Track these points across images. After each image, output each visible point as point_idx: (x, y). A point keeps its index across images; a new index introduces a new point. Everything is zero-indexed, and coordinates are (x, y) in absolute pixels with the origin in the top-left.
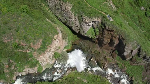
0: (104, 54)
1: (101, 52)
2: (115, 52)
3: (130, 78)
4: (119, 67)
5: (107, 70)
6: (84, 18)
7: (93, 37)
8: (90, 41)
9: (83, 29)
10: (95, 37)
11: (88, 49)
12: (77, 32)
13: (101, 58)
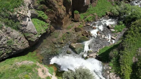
0: (71, 28)
1: (68, 31)
2: (76, 14)
3: (107, 16)
4: (91, 21)
5: (92, 34)
6: (16, 13)
7: (46, 28)
8: (45, 38)
9: (30, 32)
10: (47, 24)
11: (56, 46)
12: (27, 45)
13: (75, 35)
